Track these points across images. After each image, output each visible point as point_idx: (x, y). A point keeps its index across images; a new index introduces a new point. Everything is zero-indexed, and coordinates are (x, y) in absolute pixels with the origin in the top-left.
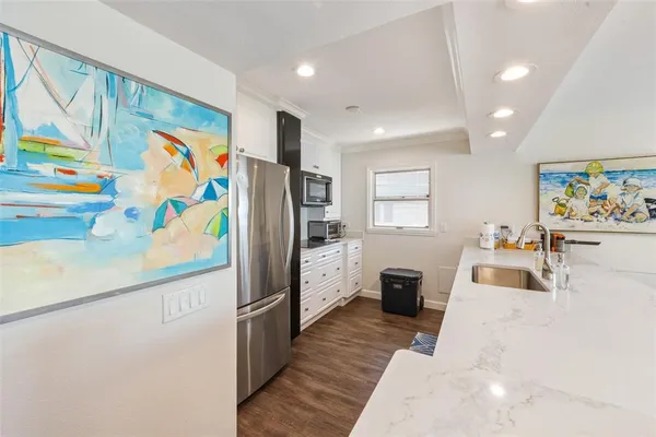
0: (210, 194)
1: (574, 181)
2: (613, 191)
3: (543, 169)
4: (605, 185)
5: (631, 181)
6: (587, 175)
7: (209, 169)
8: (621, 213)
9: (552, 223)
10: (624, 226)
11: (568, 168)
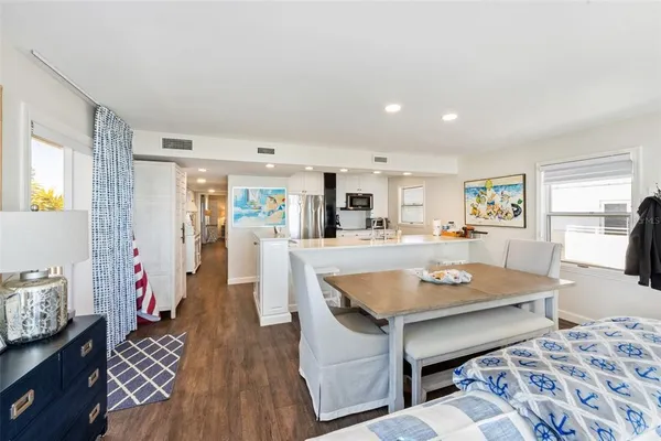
0: (280, 208)
1: (480, 192)
2: (497, 199)
3: (467, 185)
4: (493, 195)
5: (506, 192)
6: (485, 189)
7: (280, 203)
8: (501, 214)
9: (471, 220)
10: (503, 222)
11: (477, 184)
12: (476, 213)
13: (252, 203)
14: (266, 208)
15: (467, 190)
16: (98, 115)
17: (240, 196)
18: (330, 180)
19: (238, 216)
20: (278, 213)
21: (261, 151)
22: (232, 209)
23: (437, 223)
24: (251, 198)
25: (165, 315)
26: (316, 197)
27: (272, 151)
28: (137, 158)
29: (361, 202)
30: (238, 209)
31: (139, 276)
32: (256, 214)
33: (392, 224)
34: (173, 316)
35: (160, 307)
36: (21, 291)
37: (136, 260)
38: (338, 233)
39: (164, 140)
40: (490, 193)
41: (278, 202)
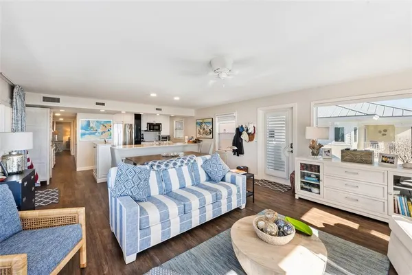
1: (200, 124)
3: (197, 121)
5: (207, 125)
6: (202, 123)
8: (206, 133)
9: (198, 136)
11: (200, 121)
12: (200, 133)
13: (92, 128)
14: (100, 131)
15: (197, 123)
16: (15, 90)
17: (85, 124)
18: (138, 117)
19: (83, 135)
20: (107, 133)
21: (97, 104)
22: (79, 131)
23: (187, 137)
24: (91, 125)
25: (43, 183)
26: (131, 125)
27: (103, 104)
28: (27, 106)
29: (155, 127)
30: (83, 131)
31: (29, 164)
32: (94, 134)
33: (171, 139)
34: (48, 183)
35: (40, 179)
36: (11, 157)
37: (28, 156)
38: (142, 143)
39: (44, 97)
40: (203, 125)
41: (107, 127)
